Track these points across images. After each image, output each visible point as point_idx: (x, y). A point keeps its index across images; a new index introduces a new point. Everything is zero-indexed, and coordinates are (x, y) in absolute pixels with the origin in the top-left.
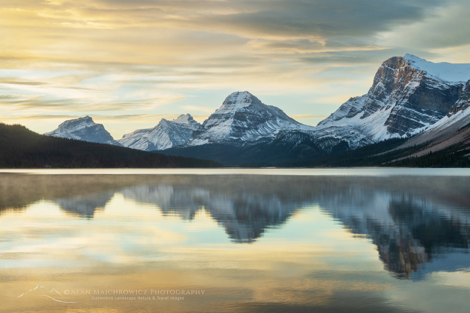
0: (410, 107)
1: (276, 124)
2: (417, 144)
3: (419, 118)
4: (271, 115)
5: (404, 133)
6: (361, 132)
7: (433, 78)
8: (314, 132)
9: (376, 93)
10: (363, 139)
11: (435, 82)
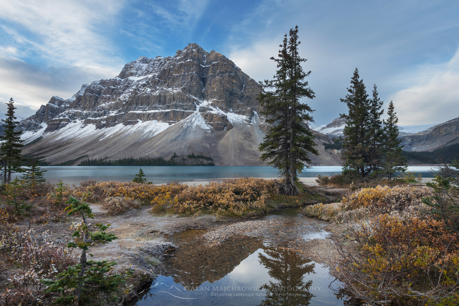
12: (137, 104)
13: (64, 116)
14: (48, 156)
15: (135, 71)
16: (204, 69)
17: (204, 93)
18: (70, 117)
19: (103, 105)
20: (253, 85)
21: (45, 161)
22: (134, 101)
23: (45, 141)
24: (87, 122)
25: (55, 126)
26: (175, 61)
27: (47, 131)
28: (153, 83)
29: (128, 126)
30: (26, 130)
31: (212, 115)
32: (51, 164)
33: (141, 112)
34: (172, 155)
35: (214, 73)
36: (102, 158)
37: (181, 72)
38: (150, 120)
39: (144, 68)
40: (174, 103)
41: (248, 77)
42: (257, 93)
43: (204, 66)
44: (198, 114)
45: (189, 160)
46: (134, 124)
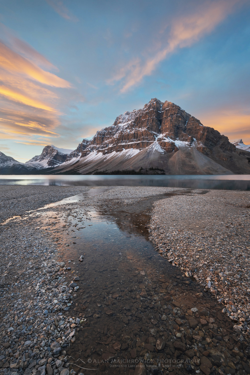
0: (54, 159)
1: (11, 162)
3: (57, 162)
4: (9, 159)
5: (52, 166)
6: (40, 165)
8: (25, 165)
9: (43, 155)
10: (41, 167)
11: (60, 153)
12: (122, 140)
13: (88, 149)
14: (81, 170)
15: (122, 120)
16: (161, 114)
17: (161, 129)
18: (91, 149)
19: (106, 141)
20: (193, 120)
22: (121, 138)
23: (80, 162)
24: (99, 151)
25: (85, 155)
26: (143, 111)
27: (81, 157)
28: (131, 127)
29: (118, 152)
30: (73, 157)
31: (165, 143)
32: (81, 174)
33: (124, 144)
34: (140, 168)
35: (167, 115)
36: (105, 171)
37: (147, 118)
38: (129, 148)
39: (126, 118)
40: (143, 137)
41: (190, 115)
42: (196, 126)
43: (160, 112)
44: (156, 143)
45: (150, 171)
46: (121, 151)
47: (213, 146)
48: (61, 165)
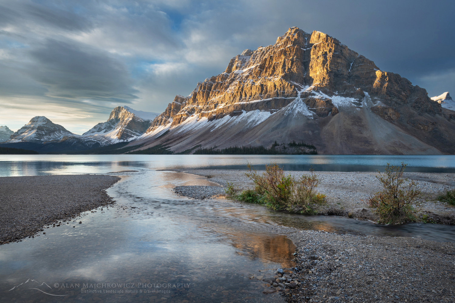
0: (128, 129)
1: (60, 133)
2: (138, 144)
3: (132, 133)
4: (57, 129)
5: (125, 140)
6: (106, 139)
7: (137, 117)
8: (82, 138)
9: (111, 122)
10: (107, 142)
11: (138, 119)
12: (241, 95)
13: (185, 112)
14: (172, 146)
15: (240, 65)
16: (305, 52)
17: (306, 78)
18: (188, 112)
19: (214, 99)
20: (363, 62)
21: (170, 150)
22: (239, 93)
23: (171, 133)
24: (201, 116)
25: (178, 120)
26: (275, 49)
27: (172, 125)
28: (255, 74)
29: (233, 117)
31: (314, 100)
32: (174, 153)
33: (245, 102)
34: (273, 143)
35: (317, 54)
36: (212, 148)
37: (282, 59)
38: (253, 110)
39: (247, 61)
40: (275, 91)
41: (357, 53)
42: (368, 71)
43: (305, 50)
44: (299, 101)
45: (290, 149)
46: (239, 115)
47: (400, 104)
48: (139, 137)
